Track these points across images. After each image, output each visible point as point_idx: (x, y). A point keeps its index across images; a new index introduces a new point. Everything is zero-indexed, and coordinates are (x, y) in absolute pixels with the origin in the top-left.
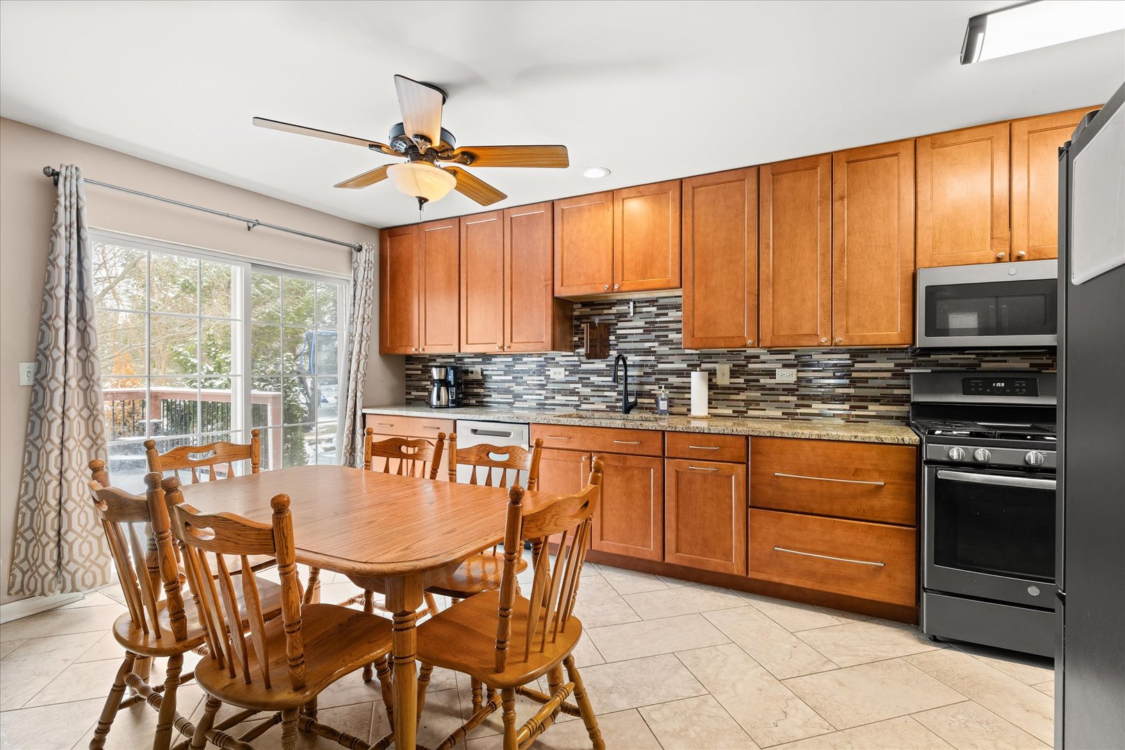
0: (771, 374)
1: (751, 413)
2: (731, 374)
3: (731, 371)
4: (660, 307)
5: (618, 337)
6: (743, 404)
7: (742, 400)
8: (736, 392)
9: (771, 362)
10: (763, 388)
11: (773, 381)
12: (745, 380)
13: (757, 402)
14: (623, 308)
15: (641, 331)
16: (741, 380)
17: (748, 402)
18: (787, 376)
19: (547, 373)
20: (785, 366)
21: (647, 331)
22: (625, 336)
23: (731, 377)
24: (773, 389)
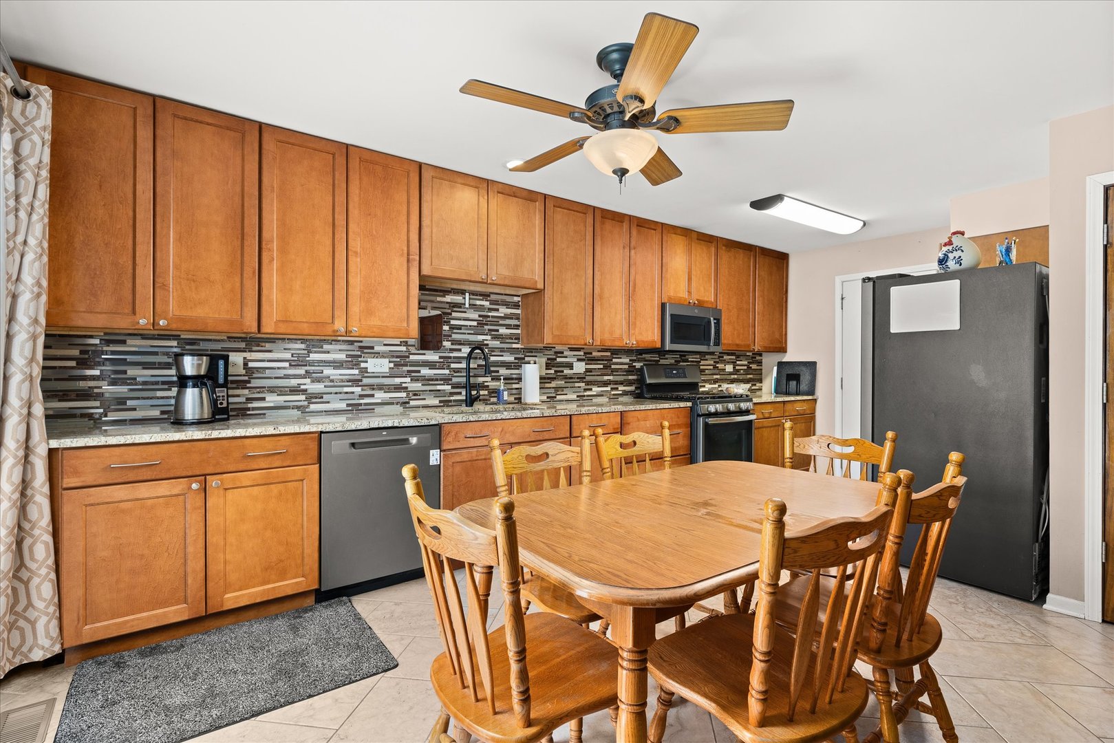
0: (570, 366)
1: (559, 397)
2: (546, 366)
3: (546, 363)
4: (493, 302)
5: (452, 328)
6: (553, 390)
7: (553, 388)
8: (549, 381)
9: (571, 357)
10: (565, 377)
11: (571, 372)
12: (555, 371)
13: (562, 388)
14: (458, 299)
15: (475, 323)
16: (552, 372)
17: (557, 389)
18: (580, 367)
19: (363, 365)
20: (579, 360)
21: (481, 324)
22: (459, 327)
23: (546, 369)
24: (571, 378)
